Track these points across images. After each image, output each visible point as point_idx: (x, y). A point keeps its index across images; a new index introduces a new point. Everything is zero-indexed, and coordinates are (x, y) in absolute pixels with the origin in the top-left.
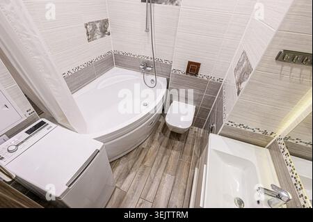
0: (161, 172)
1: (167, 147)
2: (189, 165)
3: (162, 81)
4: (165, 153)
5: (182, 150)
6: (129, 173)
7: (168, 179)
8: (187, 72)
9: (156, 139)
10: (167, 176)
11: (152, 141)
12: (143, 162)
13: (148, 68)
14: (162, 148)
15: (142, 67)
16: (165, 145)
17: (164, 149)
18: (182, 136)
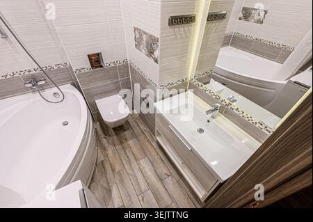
0: (134, 164)
1: (121, 143)
2: (148, 141)
3: (68, 89)
4: (124, 149)
5: (135, 136)
6: (110, 191)
7: (144, 163)
8: (92, 66)
9: (107, 145)
10: (142, 162)
11: (104, 149)
12: (113, 170)
13: (40, 83)
14: (119, 147)
15: (30, 85)
16: (119, 143)
17: (120, 146)
18: (125, 126)
